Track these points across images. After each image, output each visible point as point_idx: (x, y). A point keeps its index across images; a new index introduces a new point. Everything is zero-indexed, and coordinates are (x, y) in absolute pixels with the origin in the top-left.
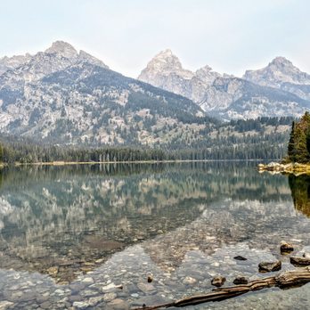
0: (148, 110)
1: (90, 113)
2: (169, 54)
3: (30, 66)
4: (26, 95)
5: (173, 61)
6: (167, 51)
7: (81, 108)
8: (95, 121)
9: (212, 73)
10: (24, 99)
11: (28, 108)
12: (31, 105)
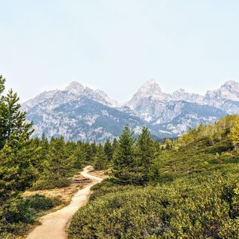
0: (101, 128)
1: (71, 130)
2: (153, 82)
3: (52, 100)
4: (44, 119)
5: (154, 87)
6: (152, 80)
7: (67, 127)
8: (71, 135)
9: (184, 93)
10: (42, 122)
11: (43, 127)
12: (45, 126)
